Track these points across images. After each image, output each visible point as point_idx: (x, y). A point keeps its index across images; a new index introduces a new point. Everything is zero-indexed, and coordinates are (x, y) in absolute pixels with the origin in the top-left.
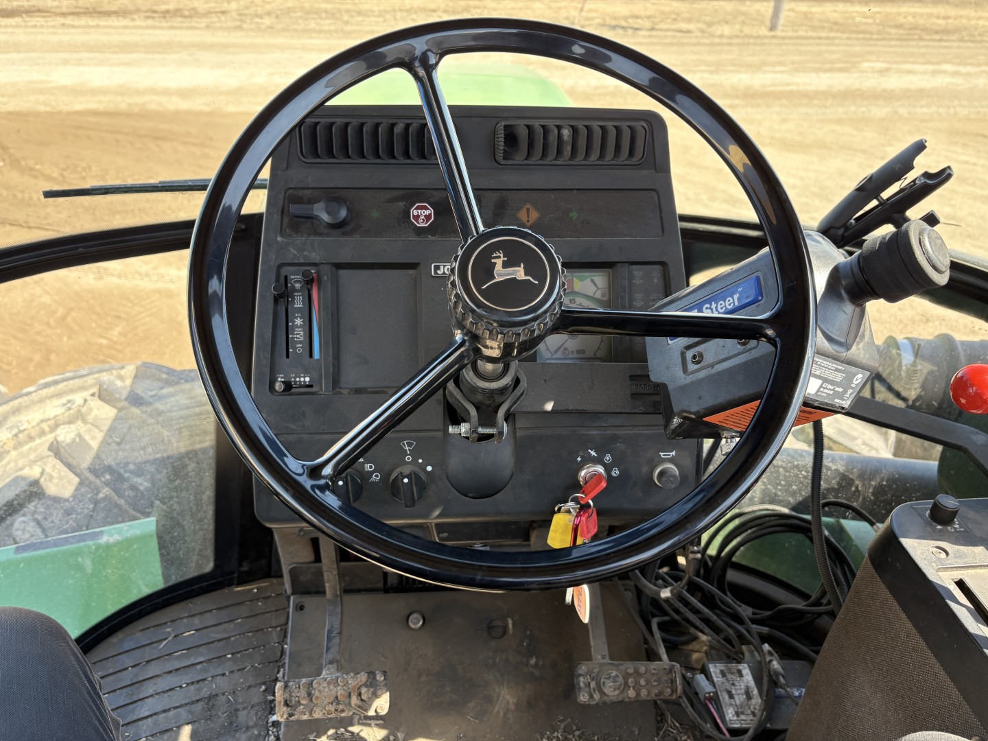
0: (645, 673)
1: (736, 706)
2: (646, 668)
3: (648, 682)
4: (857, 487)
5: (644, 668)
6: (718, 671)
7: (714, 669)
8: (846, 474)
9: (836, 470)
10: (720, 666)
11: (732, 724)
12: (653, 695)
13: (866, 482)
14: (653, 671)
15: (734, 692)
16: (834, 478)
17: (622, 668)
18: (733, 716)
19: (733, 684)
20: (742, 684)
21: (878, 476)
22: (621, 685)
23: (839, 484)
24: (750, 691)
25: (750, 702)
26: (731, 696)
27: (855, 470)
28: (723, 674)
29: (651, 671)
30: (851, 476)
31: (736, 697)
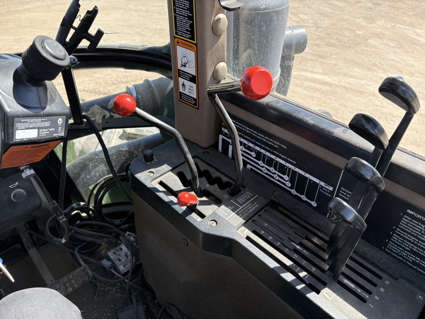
0: (73, 277)
1: (123, 263)
2: (73, 275)
3: (76, 280)
4: (136, 154)
5: (72, 275)
6: (112, 253)
7: (110, 254)
8: (130, 150)
9: (125, 150)
10: (113, 251)
11: (123, 271)
12: (81, 284)
13: (138, 151)
14: (76, 274)
15: (121, 258)
16: (126, 154)
17: (61, 282)
18: (123, 268)
19: (120, 255)
20: (123, 253)
21: (140, 147)
22: (64, 289)
23: (129, 155)
24: (127, 254)
25: (128, 259)
26: (120, 260)
27: (132, 148)
28: (114, 253)
29: (75, 275)
30: (132, 151)
31: (122, 260)
